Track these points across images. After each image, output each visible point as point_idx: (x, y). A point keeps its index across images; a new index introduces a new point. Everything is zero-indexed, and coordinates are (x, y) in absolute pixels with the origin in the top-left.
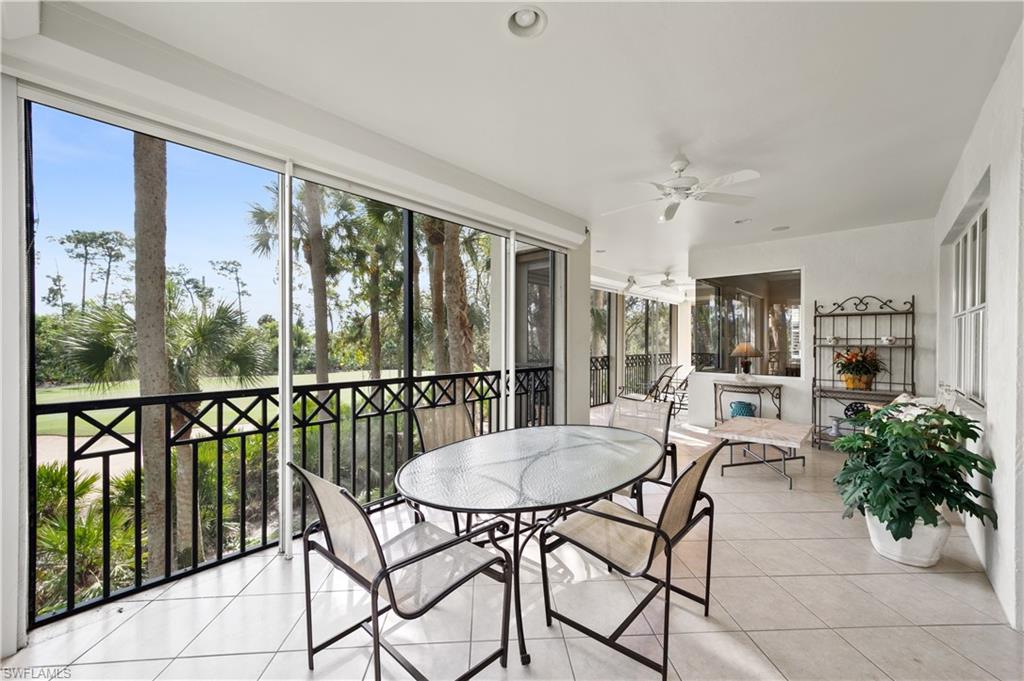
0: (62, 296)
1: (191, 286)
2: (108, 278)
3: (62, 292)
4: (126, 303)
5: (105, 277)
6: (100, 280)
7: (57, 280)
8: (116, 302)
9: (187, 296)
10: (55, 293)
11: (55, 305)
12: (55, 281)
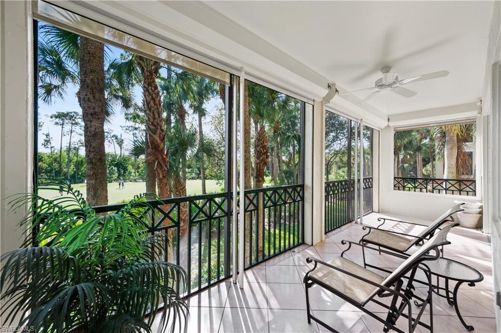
0: (50, 143)
1: (114, 138)
2: (71, 134)
3: (51, 141)
4: (80, 146)
5: (70, 134)
6: (67, 135)
7: (47, 135)
8: (75, 146)
9: (111, 143)
10: (47, 141)
11: (47, 147)
12: (47, 136)
